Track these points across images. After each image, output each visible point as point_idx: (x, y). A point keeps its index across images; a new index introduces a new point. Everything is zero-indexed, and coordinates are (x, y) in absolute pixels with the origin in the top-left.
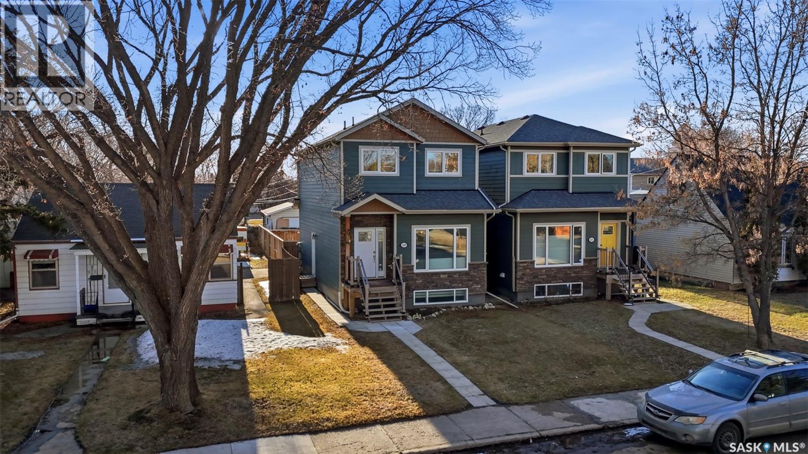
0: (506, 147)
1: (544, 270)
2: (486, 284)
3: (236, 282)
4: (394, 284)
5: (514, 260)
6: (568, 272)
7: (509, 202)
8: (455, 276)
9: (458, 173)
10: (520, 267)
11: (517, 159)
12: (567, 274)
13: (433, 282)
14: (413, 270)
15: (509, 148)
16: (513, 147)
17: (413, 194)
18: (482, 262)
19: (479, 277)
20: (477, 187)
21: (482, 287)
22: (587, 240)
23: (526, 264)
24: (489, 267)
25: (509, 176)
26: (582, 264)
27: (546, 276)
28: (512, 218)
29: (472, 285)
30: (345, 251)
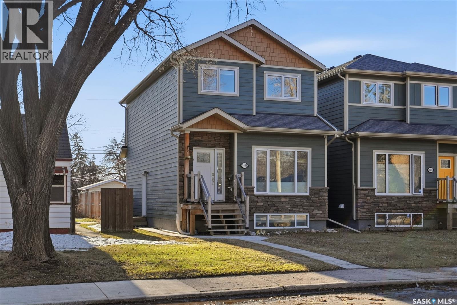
0: (344, 74)
1: (385, 199)
2: (327, 210)
3: (70, 206)
4: (236, 203)
5: (355, 187)
6: (408, 202)
7: (347, 130)
8: (296, 200)
9: (297, 98)
10: (361, 194)
11: (355, 88)
12: (407, 203)
13: (274, 206)
14: (253, 191)
15: (347, 76)
16: (352, 75)
17: (253, 115)
18: (323, 187)
19: (320, 203)
20: (316, 114)
21: (323, 213)
22: (427, 170)
23: (367, 192)
24: (331, 193)
25: (347, 104)
26: (421, 194)
27: (386, 205)
28: (351, 144)
29: (313, 211)
30: (184, 171)
